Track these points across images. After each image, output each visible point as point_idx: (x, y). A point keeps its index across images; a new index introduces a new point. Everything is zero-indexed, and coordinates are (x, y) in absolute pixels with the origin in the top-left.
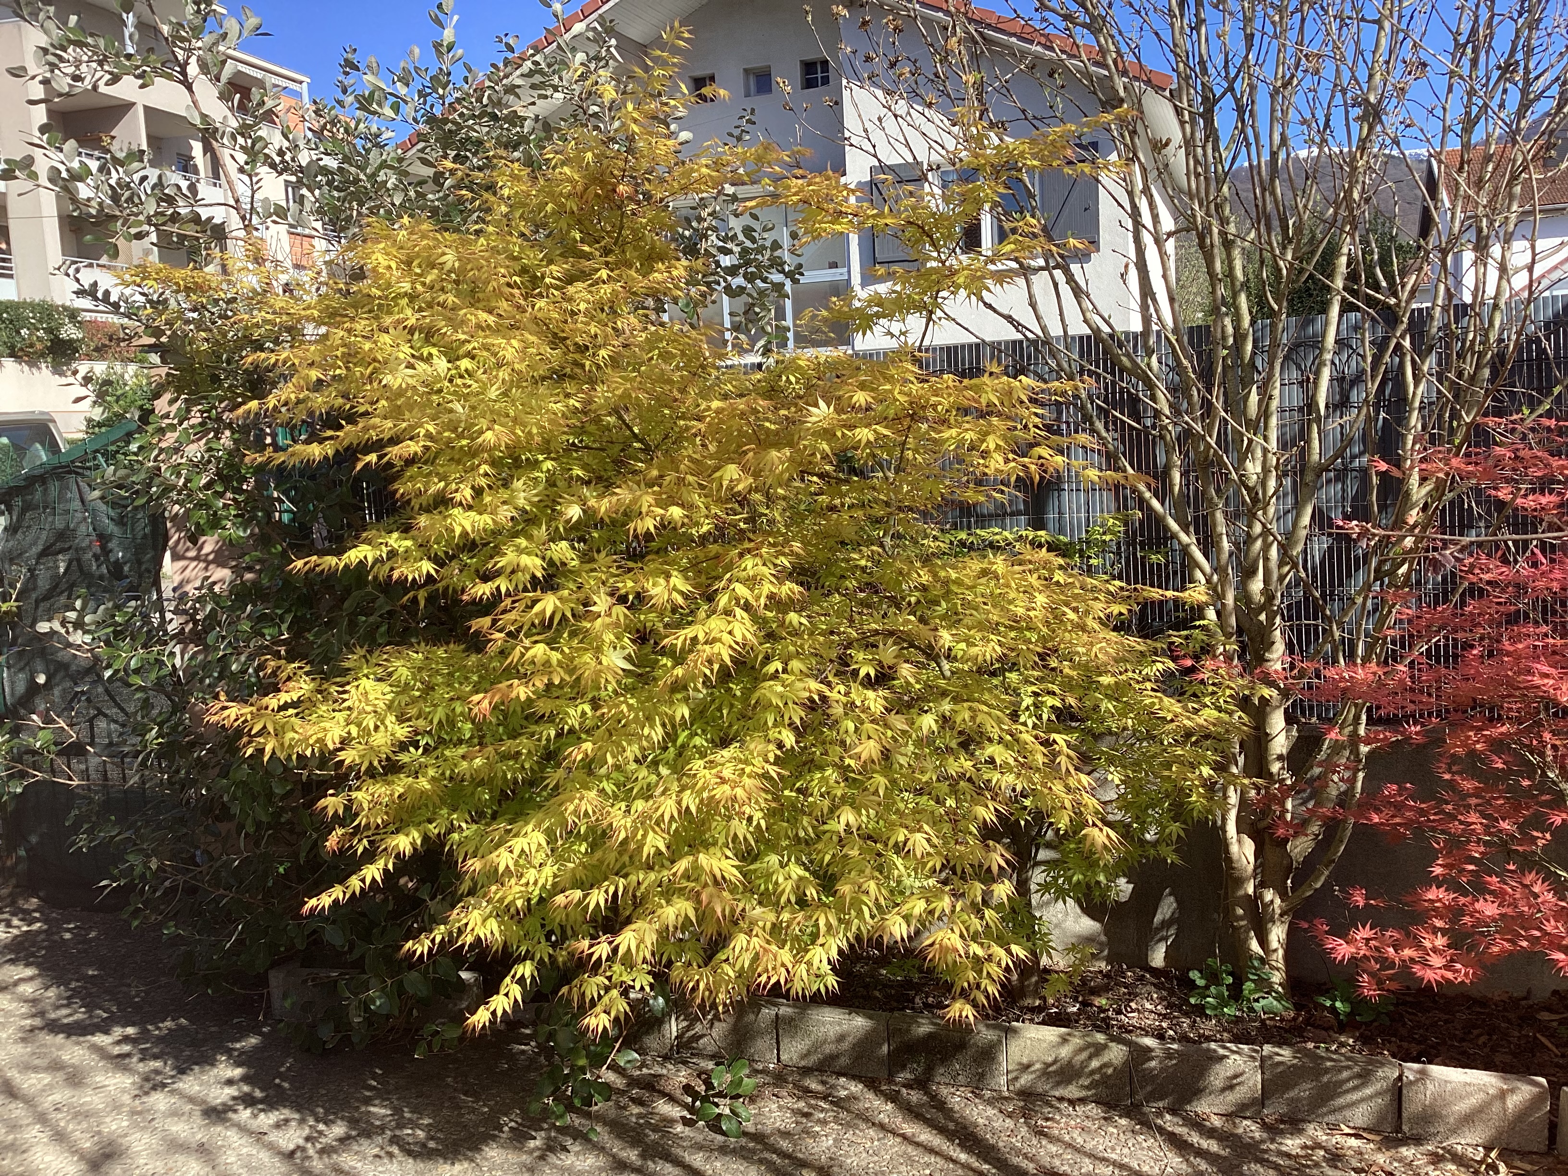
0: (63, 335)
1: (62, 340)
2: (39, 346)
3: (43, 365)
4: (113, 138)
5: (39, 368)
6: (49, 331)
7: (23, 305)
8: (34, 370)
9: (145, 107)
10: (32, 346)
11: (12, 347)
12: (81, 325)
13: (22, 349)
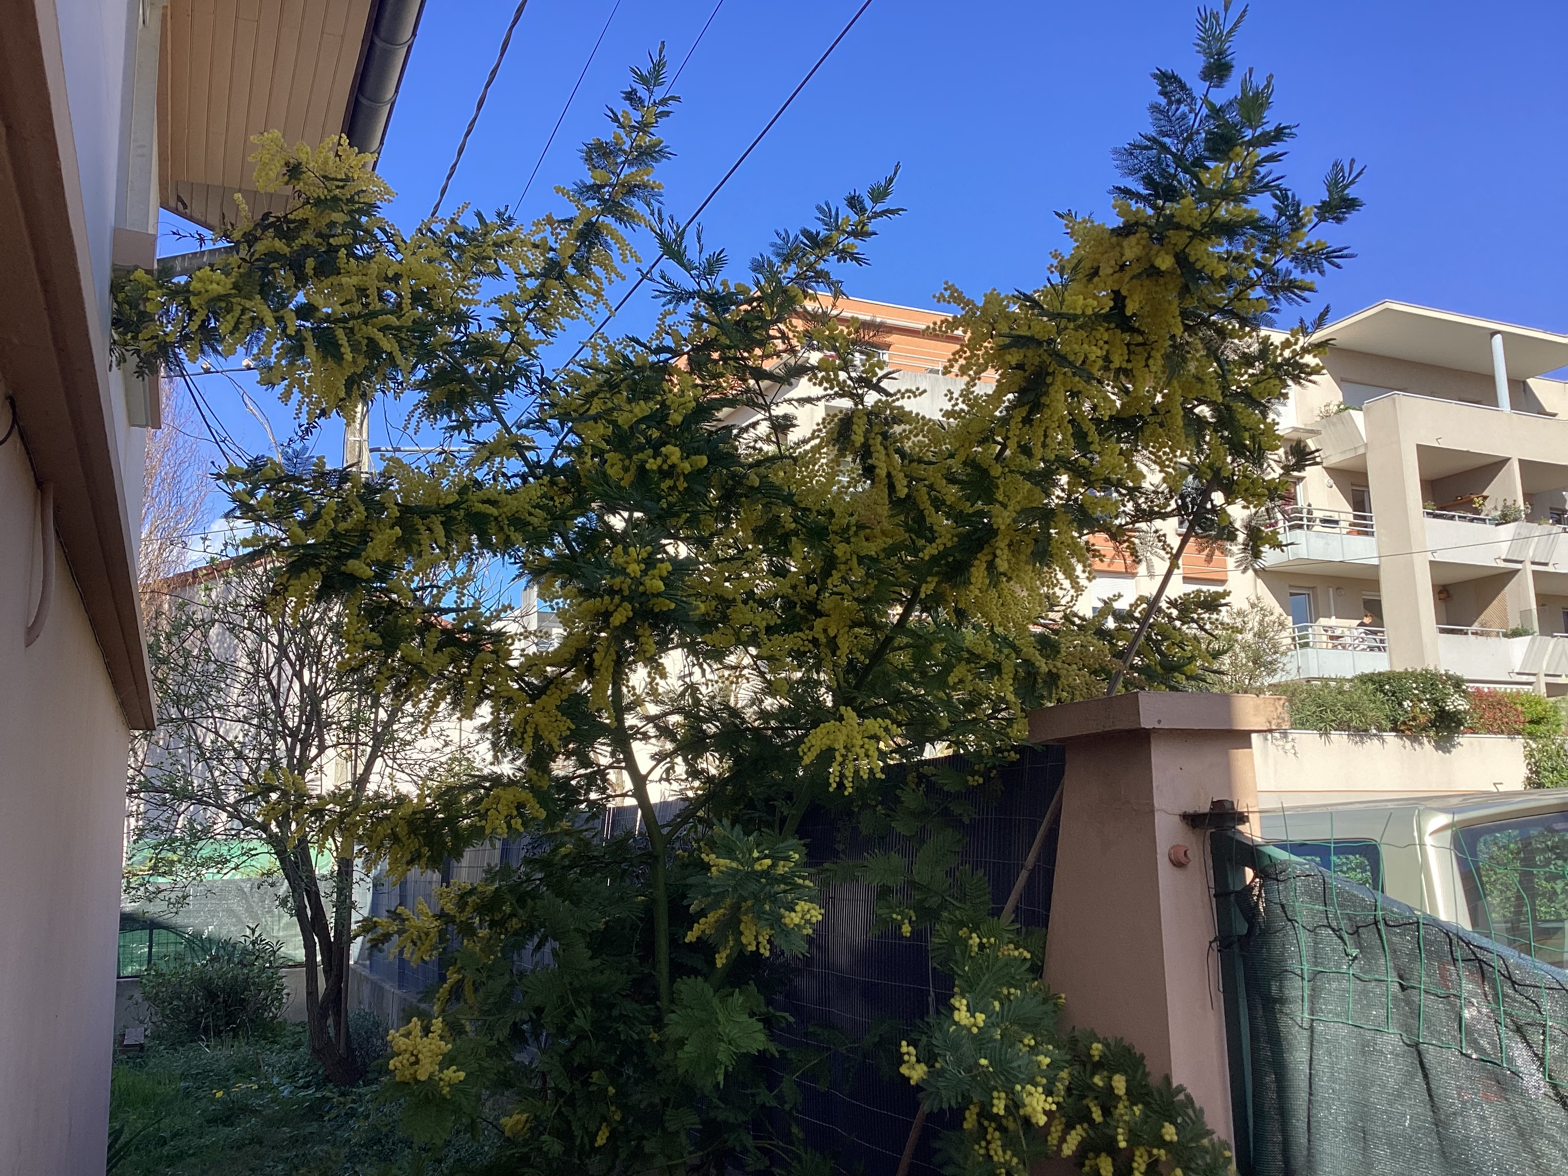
0: (1450, 707)
1: (1448, 713)
2: (1423, 719)
3: (1425, 740)
4: (1485, 498)
5: (1421, 744)
6: (1434, 702)
7: (1405, 675)
8: (1416, 745)
9: (1520, 461)
10: (1414, 719)
11: (1395, 722)
12: (1465, 694)
13: (1404, 723)
